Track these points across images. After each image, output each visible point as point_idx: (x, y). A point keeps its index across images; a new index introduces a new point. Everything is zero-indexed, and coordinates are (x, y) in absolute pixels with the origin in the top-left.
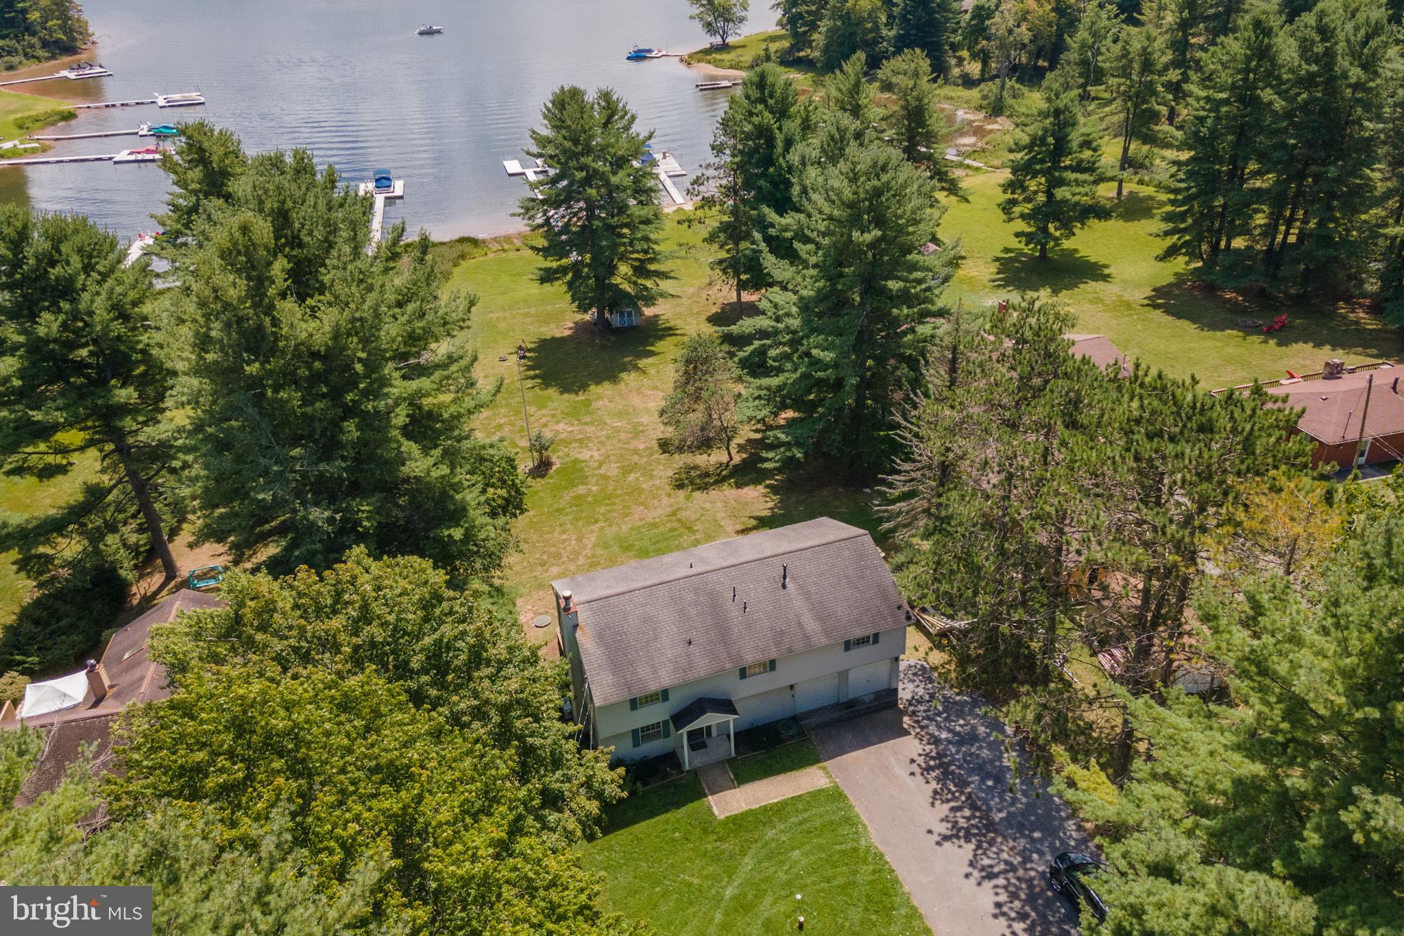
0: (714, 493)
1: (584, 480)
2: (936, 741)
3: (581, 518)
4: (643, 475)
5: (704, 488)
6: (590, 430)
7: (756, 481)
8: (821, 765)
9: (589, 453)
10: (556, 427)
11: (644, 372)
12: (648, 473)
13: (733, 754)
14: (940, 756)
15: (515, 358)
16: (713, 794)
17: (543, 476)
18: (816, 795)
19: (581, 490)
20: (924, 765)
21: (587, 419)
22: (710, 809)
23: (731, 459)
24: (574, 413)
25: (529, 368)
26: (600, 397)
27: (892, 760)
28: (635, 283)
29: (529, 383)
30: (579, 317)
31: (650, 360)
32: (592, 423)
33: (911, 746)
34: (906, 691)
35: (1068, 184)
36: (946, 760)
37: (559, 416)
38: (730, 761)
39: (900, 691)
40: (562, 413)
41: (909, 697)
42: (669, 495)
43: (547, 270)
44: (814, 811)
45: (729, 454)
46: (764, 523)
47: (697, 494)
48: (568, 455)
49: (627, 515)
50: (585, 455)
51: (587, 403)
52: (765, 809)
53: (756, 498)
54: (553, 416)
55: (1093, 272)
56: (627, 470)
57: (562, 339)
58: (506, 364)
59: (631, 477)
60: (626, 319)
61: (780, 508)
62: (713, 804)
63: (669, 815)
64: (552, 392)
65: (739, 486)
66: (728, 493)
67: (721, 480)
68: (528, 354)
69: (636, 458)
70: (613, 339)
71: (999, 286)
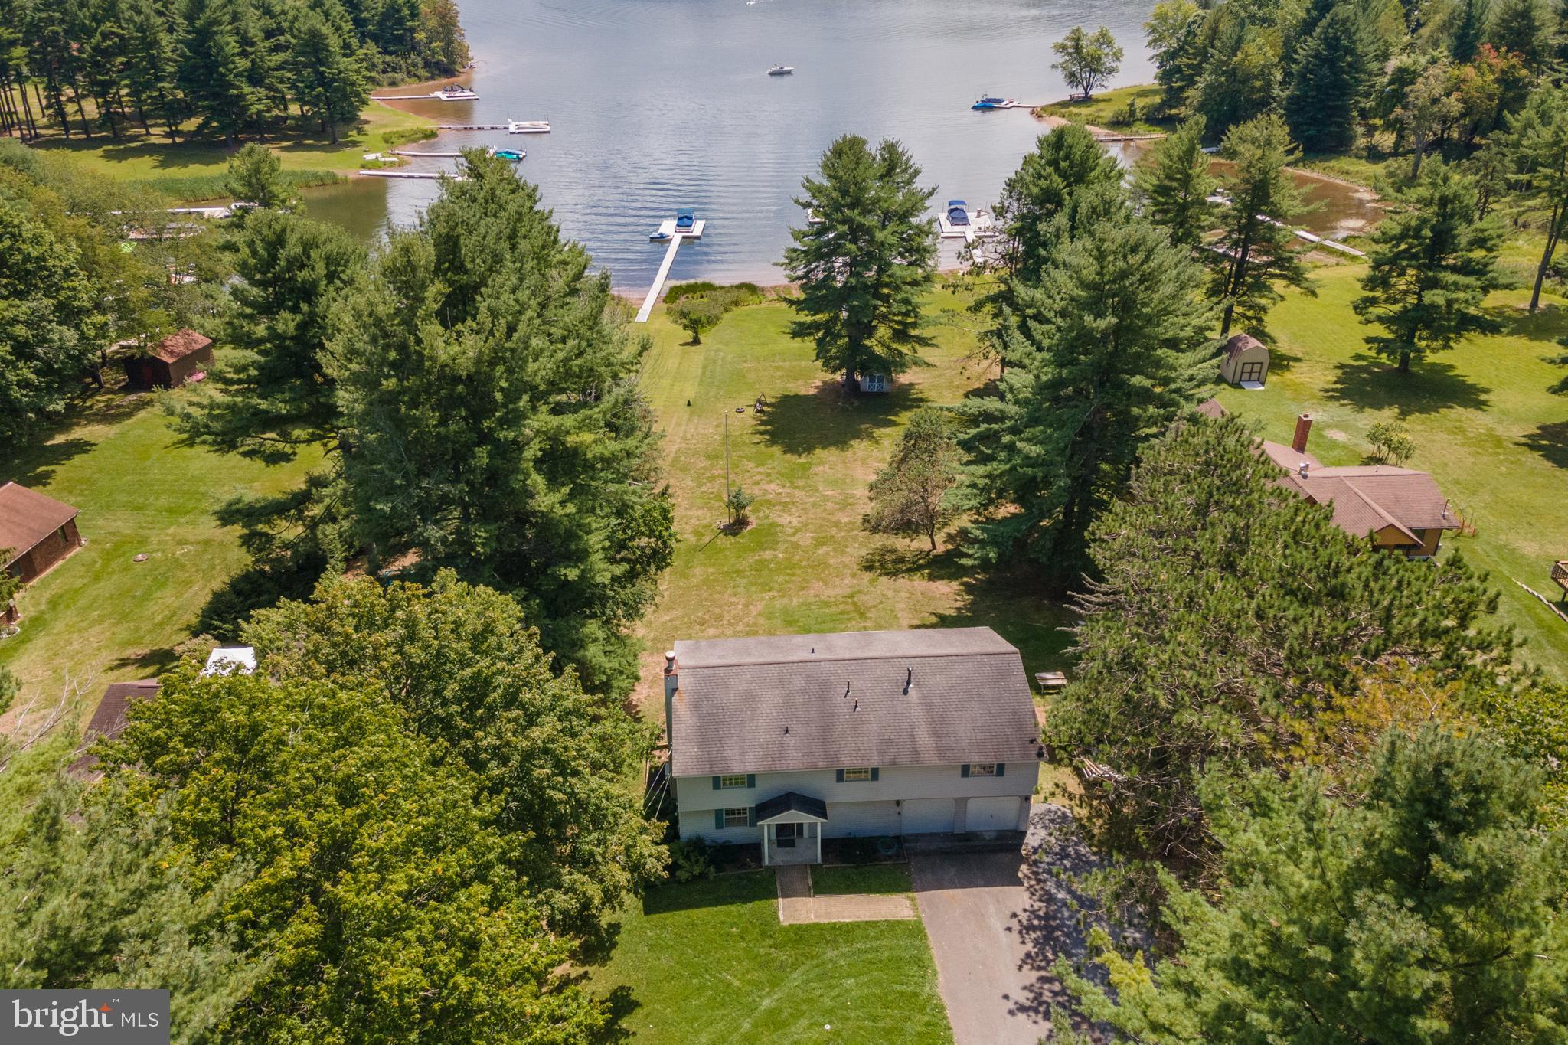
0: (902, 582)
1: (774, 545)
2: (1049, 899)
3: (756, 584)
4: (835, 550)
5: (893, 574)
6: (799, 494)
7: (952, 577)
8: (911, 894)
9: (789, 519)
10: (766, 487)
11: (877, 442)
12: (841, 550)
13: (819, 860)
14: (1048, 917)
15: (751, 411)
16: (784, 896)
17: (735, 534)
18: (892, 925)
19: (767, 555)
20: (1025, 923)
21: (800, 483)
22: (776, 912)
23: (934, 548)
24: (789, 476)
25: (763, 423)
26: (822, 462)
27: (992, 908)
28: (889, 347)
29: (757, 438)
30: (829, 376)
31: (888, 430)
32: (803, 488)
33: (1019, 899)
34: (1034, 837)
35: (1445, 287)
36: (1052, 923)
37: (774, 476)
38: (814, 867)
39: (1028, 835)
40: (778, 473)
41: (1036, 845)
42: (854, 576)
43: (800, 324)
44: (885, 942)
45: (933, 542)
46: (944, 622)
47: (884, 579)
48: (767, 517)
49: (803, 589)
50: (784, 519)
51: (806, 467)
52: (833, 927)
53: (947, 594)
54: (769, 475)
55: (1467, 395)
56: (819, 542)
57: (806, 397)
58: (741, 415)
59: (822, 550)
60: (876, 384)
61: (968, 610)
62: (781, 907)
63: (733, 908)
64: (776, 450)
65: (932, 578)
66: (918, 584)
67: (915, 568)
68: (765, 409)
69: (834, 531)
70: (857, 403)
71: (1331, 398)
